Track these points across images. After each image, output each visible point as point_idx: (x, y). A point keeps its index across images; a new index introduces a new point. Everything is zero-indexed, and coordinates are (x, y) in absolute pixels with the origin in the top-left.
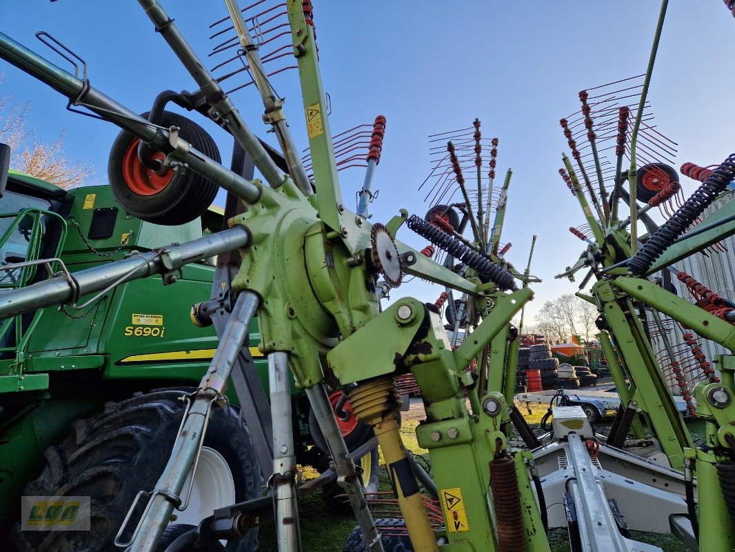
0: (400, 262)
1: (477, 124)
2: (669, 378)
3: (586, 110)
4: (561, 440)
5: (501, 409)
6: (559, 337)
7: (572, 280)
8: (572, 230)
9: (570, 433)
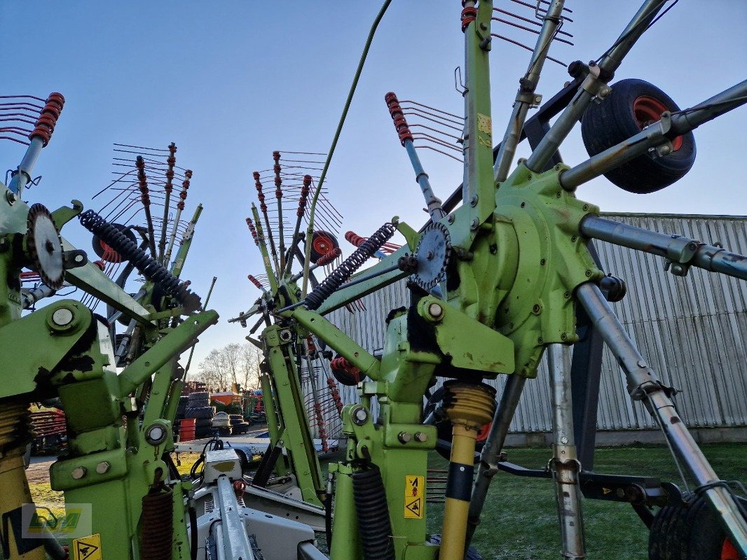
0: (63, 259)
1: (173, 148)
2: (312, 418)
3: (277, 169)
4: (210, 485)
5: (166, 437)
6: (220, 385)
7: (244, 325)
8: (251, 278)
9: (220, 476)
